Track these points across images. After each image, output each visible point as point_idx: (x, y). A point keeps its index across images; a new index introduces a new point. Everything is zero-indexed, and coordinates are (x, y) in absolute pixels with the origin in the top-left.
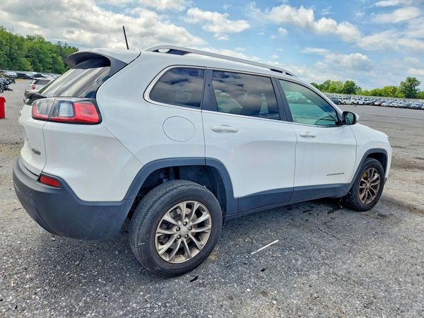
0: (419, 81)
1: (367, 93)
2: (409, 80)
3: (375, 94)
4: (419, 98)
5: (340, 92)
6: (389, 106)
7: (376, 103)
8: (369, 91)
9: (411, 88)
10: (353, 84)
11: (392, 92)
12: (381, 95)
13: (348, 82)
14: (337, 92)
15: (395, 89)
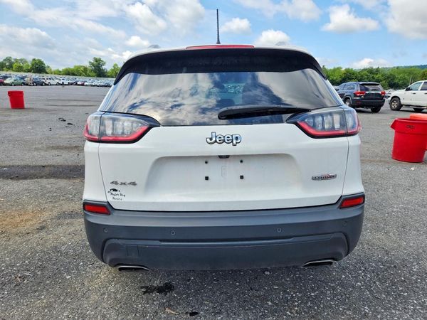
0: (104, 61)
1: (59, 73)
2: (96, 60)
3: (68, 73)
4: (108, 77)
5: (29, 71)
6: (92, 86)
7: (78, 83)
8: (61, 70)
9: (99, 67)
10: (41, 63)
11: (84, 72)
12: (73, 74)
13: (34, 60)
14: (25, 71)
15: (85, 69)
